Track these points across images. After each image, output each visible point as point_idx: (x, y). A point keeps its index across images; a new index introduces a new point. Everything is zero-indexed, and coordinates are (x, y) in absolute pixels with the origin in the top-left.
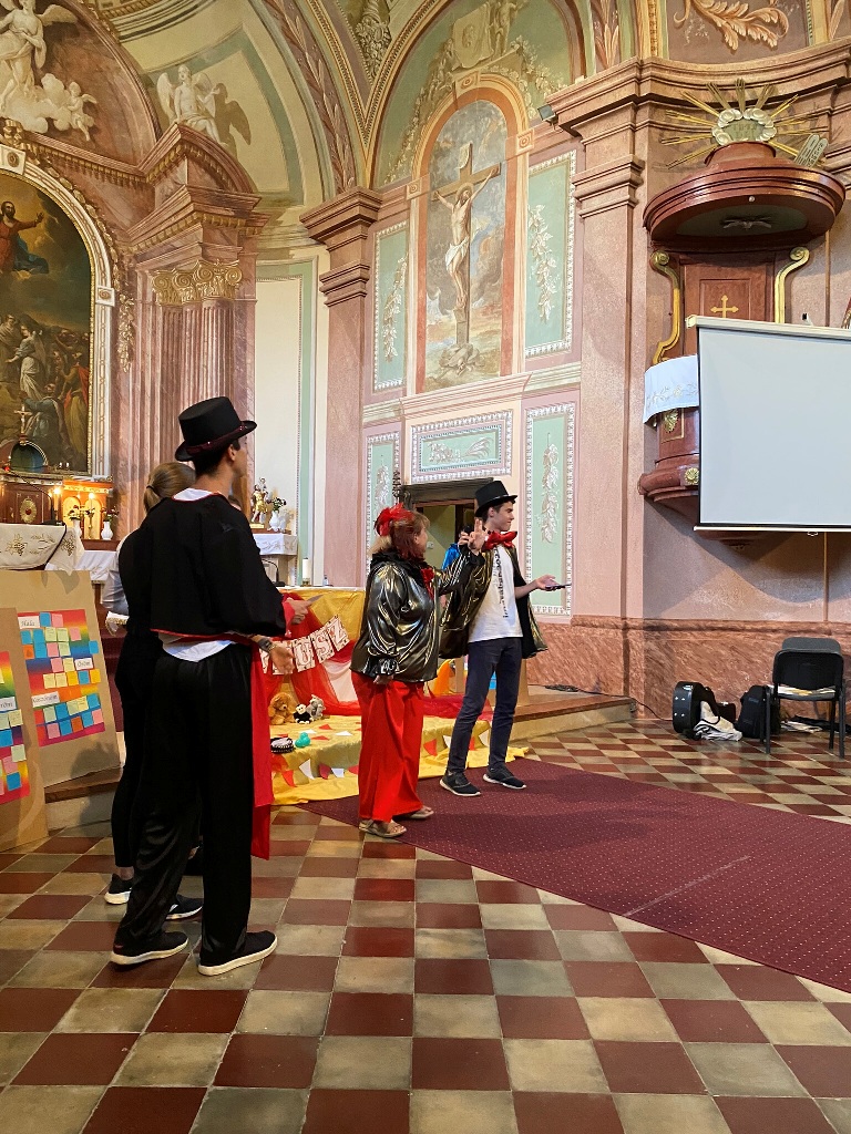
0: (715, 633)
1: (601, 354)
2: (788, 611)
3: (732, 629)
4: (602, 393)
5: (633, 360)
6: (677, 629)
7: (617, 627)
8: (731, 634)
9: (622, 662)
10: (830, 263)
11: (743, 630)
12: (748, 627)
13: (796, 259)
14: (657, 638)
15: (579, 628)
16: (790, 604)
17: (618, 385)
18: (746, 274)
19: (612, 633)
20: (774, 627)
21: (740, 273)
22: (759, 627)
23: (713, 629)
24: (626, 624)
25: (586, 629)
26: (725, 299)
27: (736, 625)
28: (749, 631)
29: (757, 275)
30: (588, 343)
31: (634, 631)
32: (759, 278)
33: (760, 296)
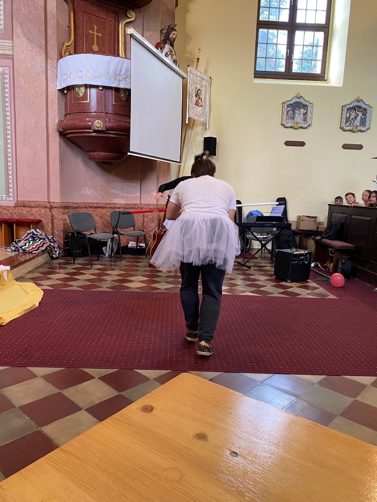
0: (92, 210)
1: (28, 40)
2: (124, 198)
3: (100, 207)
4: (30, 65)
5: (49, 49)
6: (76, 208)
7: (46, 207)
8: (99, 210)
9: (51, 226)
10: (143, 24)
11: (105, 207)
12: (107, 206)
13: (130, 16)
14: (68, 213)
15: (21, 208)
16: (125, 195)
17: (41, 62)
18: (105, 17)
19: (43, 211)
20: (119, 206)
21: (103, 15)
22: (112, 206)
23: (91, 207)
24: (51, 206)
25: (26, 209)
26: (96, 27)
27: (102, 205)
28: (108, 208)
29: (111, 19)
30: (18, 30)
31: (55, 209)
32: (111, 21)
33: (112, 31)
